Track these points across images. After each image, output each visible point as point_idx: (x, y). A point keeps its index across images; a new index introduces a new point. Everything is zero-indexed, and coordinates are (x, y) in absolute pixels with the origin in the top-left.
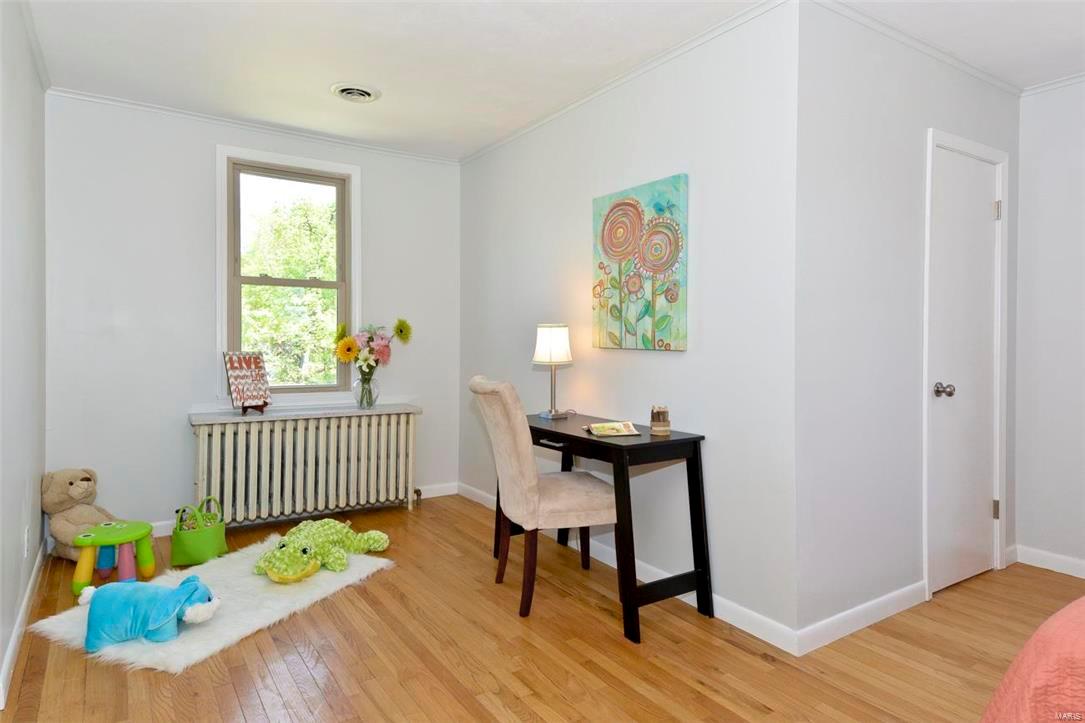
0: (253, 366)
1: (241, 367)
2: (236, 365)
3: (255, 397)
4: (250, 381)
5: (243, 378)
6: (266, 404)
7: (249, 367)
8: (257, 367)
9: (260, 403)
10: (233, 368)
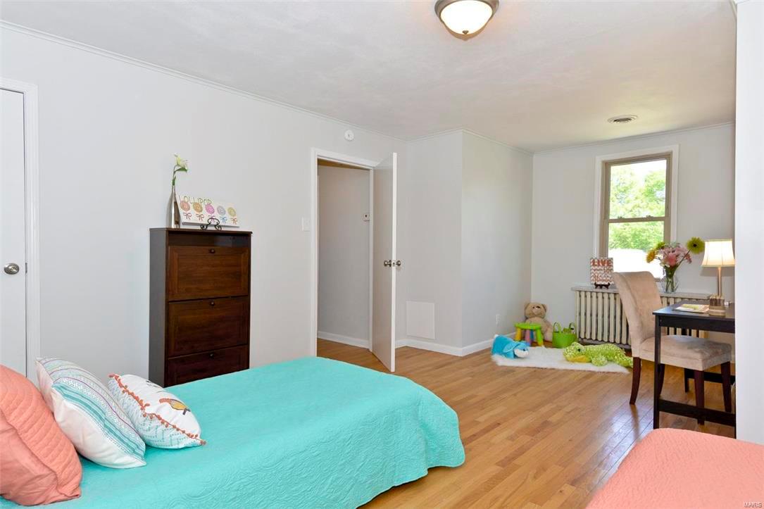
0: (606, 265)
1: (599, 265)
2: (596, 264)
3: (604, 280)
4: (602, 272)
5: (598, 270)
6: (609, 284)
7: (603, 265)
8: (608, 265)
9: (607, 283)
10: (594, 265)
